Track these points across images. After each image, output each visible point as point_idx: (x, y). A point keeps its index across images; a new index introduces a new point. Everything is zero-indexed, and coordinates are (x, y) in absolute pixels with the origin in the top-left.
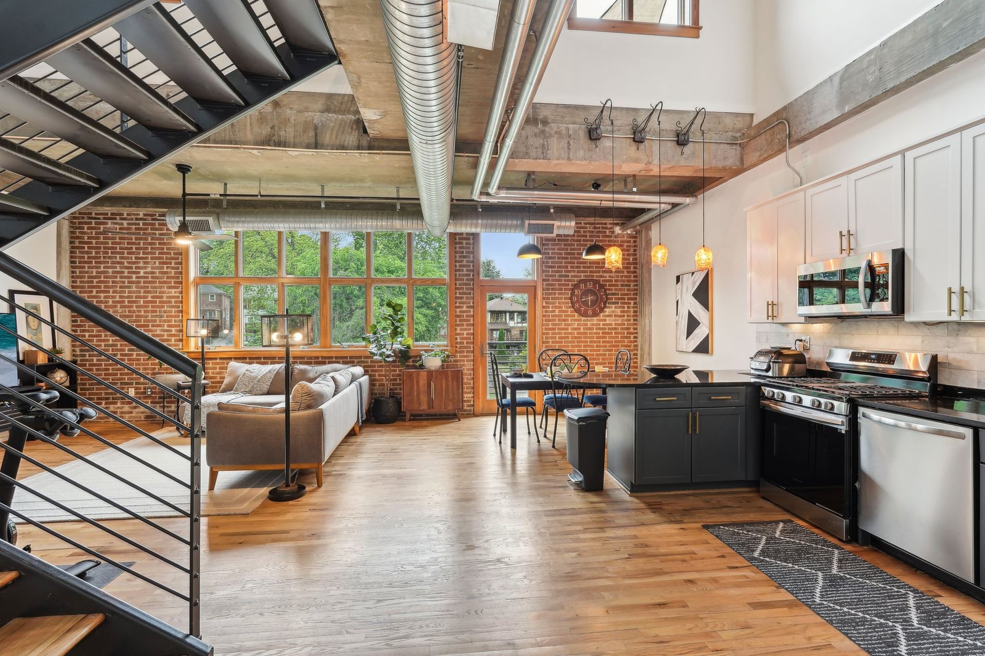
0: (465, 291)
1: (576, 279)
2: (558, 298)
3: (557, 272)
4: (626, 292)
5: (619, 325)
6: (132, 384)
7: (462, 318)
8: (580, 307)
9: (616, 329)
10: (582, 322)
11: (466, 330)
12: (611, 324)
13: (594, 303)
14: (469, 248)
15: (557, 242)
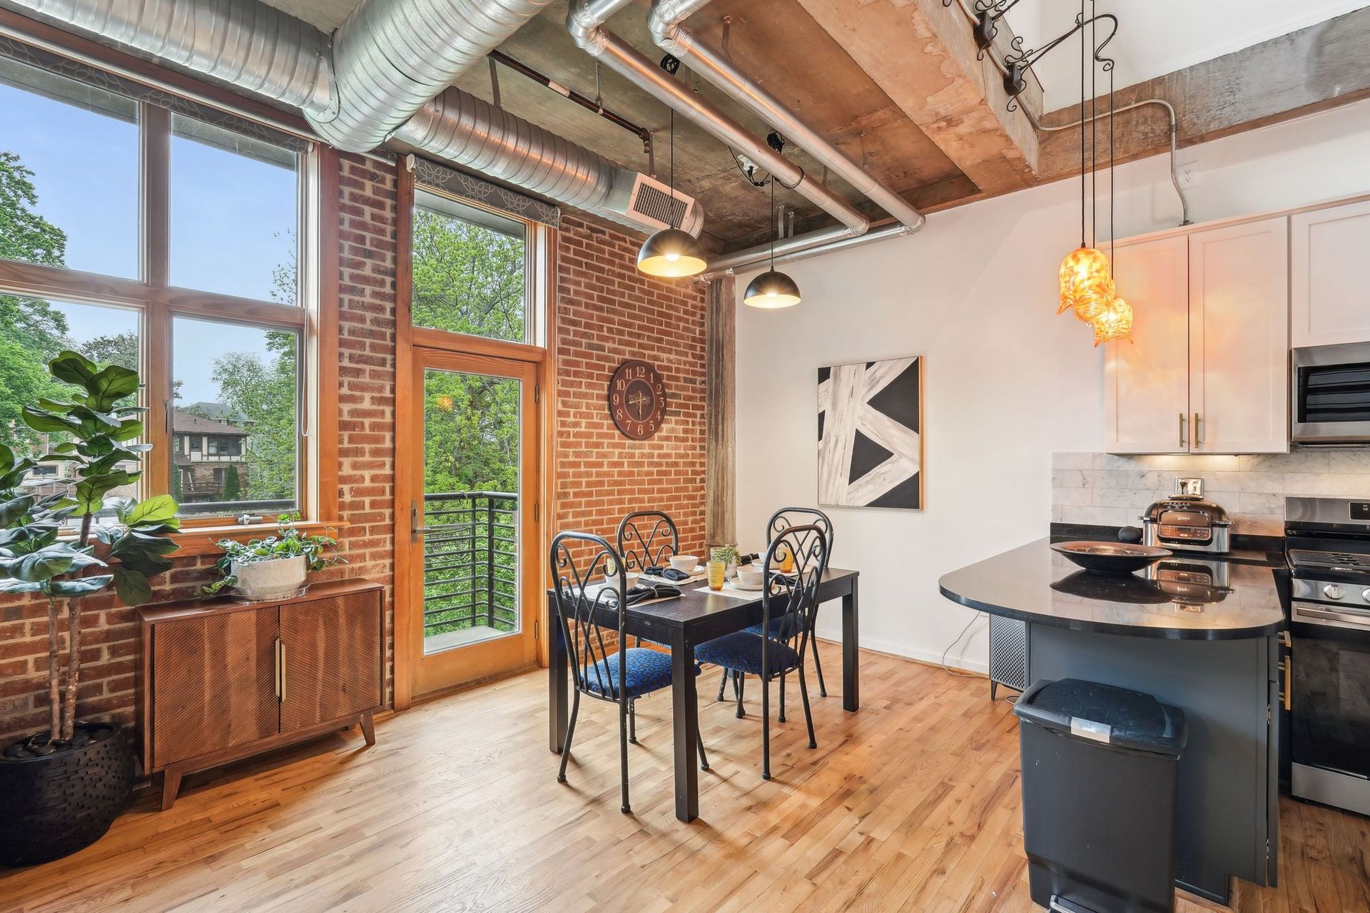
0: (367, 352)
1: (617, 356)
2: (585, 396)
3: (585, 335)
4: (690, 393)
5: (682, 456)
7: (357, 432)
8: (626, 417)
9: (676, 464)
10: (627, 450)
11: (370, 466)
12: (668, 456)
13: (648, 409)
15: (584, 269)
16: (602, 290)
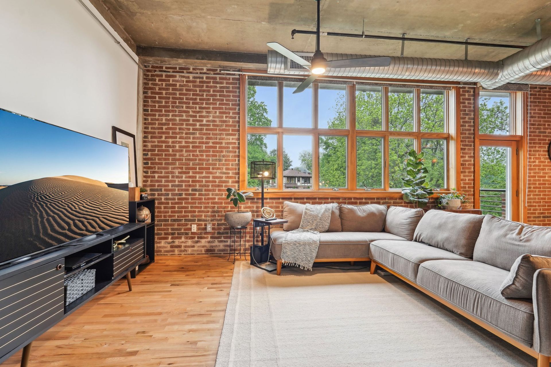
0: (467, 143)
2: (538, 151)
3: (538, 129)
6: (194, 220)
7: (464, 166)
11: (468, 176)
14: (470, 107)
15: (537, 104)
16: (545, 110)
